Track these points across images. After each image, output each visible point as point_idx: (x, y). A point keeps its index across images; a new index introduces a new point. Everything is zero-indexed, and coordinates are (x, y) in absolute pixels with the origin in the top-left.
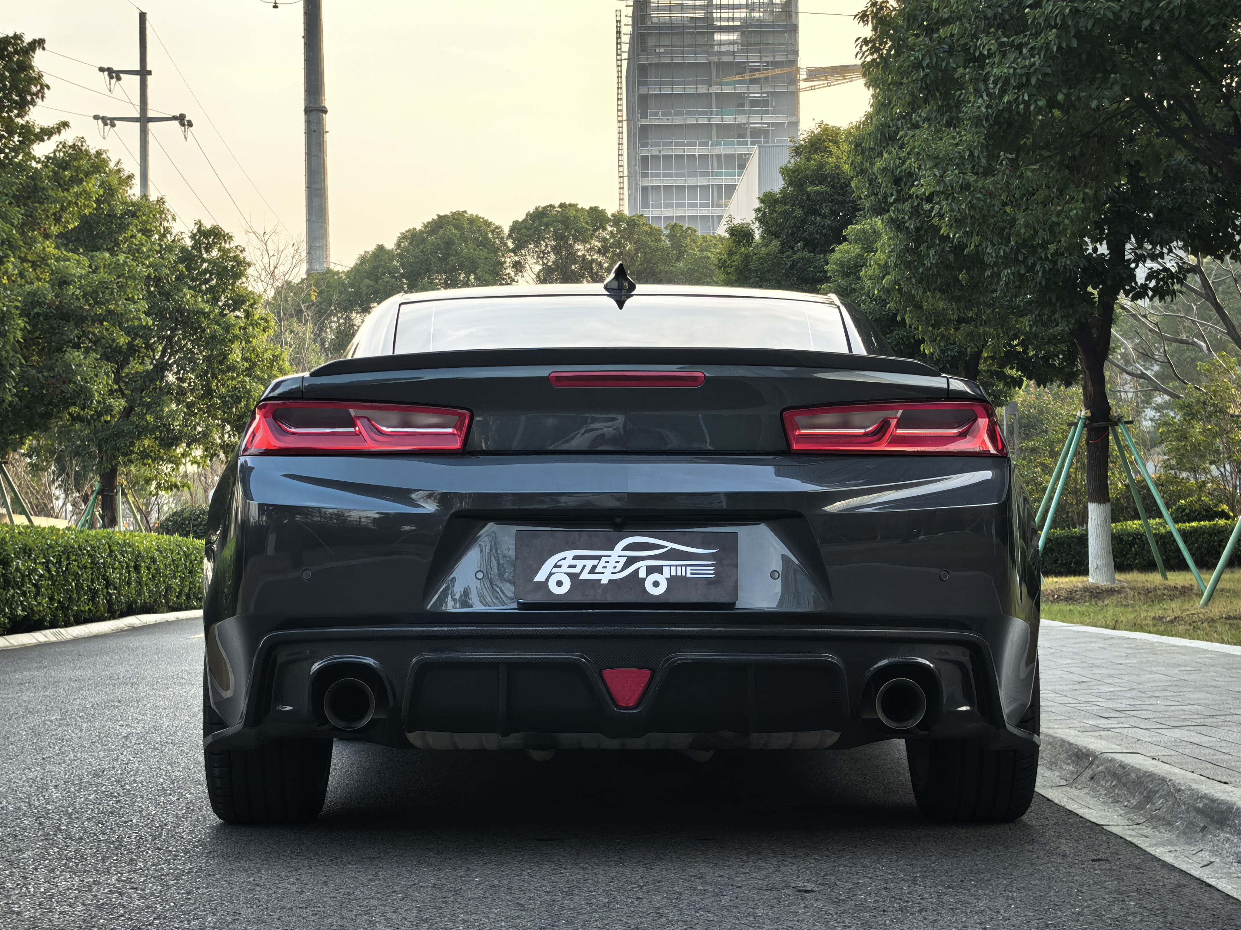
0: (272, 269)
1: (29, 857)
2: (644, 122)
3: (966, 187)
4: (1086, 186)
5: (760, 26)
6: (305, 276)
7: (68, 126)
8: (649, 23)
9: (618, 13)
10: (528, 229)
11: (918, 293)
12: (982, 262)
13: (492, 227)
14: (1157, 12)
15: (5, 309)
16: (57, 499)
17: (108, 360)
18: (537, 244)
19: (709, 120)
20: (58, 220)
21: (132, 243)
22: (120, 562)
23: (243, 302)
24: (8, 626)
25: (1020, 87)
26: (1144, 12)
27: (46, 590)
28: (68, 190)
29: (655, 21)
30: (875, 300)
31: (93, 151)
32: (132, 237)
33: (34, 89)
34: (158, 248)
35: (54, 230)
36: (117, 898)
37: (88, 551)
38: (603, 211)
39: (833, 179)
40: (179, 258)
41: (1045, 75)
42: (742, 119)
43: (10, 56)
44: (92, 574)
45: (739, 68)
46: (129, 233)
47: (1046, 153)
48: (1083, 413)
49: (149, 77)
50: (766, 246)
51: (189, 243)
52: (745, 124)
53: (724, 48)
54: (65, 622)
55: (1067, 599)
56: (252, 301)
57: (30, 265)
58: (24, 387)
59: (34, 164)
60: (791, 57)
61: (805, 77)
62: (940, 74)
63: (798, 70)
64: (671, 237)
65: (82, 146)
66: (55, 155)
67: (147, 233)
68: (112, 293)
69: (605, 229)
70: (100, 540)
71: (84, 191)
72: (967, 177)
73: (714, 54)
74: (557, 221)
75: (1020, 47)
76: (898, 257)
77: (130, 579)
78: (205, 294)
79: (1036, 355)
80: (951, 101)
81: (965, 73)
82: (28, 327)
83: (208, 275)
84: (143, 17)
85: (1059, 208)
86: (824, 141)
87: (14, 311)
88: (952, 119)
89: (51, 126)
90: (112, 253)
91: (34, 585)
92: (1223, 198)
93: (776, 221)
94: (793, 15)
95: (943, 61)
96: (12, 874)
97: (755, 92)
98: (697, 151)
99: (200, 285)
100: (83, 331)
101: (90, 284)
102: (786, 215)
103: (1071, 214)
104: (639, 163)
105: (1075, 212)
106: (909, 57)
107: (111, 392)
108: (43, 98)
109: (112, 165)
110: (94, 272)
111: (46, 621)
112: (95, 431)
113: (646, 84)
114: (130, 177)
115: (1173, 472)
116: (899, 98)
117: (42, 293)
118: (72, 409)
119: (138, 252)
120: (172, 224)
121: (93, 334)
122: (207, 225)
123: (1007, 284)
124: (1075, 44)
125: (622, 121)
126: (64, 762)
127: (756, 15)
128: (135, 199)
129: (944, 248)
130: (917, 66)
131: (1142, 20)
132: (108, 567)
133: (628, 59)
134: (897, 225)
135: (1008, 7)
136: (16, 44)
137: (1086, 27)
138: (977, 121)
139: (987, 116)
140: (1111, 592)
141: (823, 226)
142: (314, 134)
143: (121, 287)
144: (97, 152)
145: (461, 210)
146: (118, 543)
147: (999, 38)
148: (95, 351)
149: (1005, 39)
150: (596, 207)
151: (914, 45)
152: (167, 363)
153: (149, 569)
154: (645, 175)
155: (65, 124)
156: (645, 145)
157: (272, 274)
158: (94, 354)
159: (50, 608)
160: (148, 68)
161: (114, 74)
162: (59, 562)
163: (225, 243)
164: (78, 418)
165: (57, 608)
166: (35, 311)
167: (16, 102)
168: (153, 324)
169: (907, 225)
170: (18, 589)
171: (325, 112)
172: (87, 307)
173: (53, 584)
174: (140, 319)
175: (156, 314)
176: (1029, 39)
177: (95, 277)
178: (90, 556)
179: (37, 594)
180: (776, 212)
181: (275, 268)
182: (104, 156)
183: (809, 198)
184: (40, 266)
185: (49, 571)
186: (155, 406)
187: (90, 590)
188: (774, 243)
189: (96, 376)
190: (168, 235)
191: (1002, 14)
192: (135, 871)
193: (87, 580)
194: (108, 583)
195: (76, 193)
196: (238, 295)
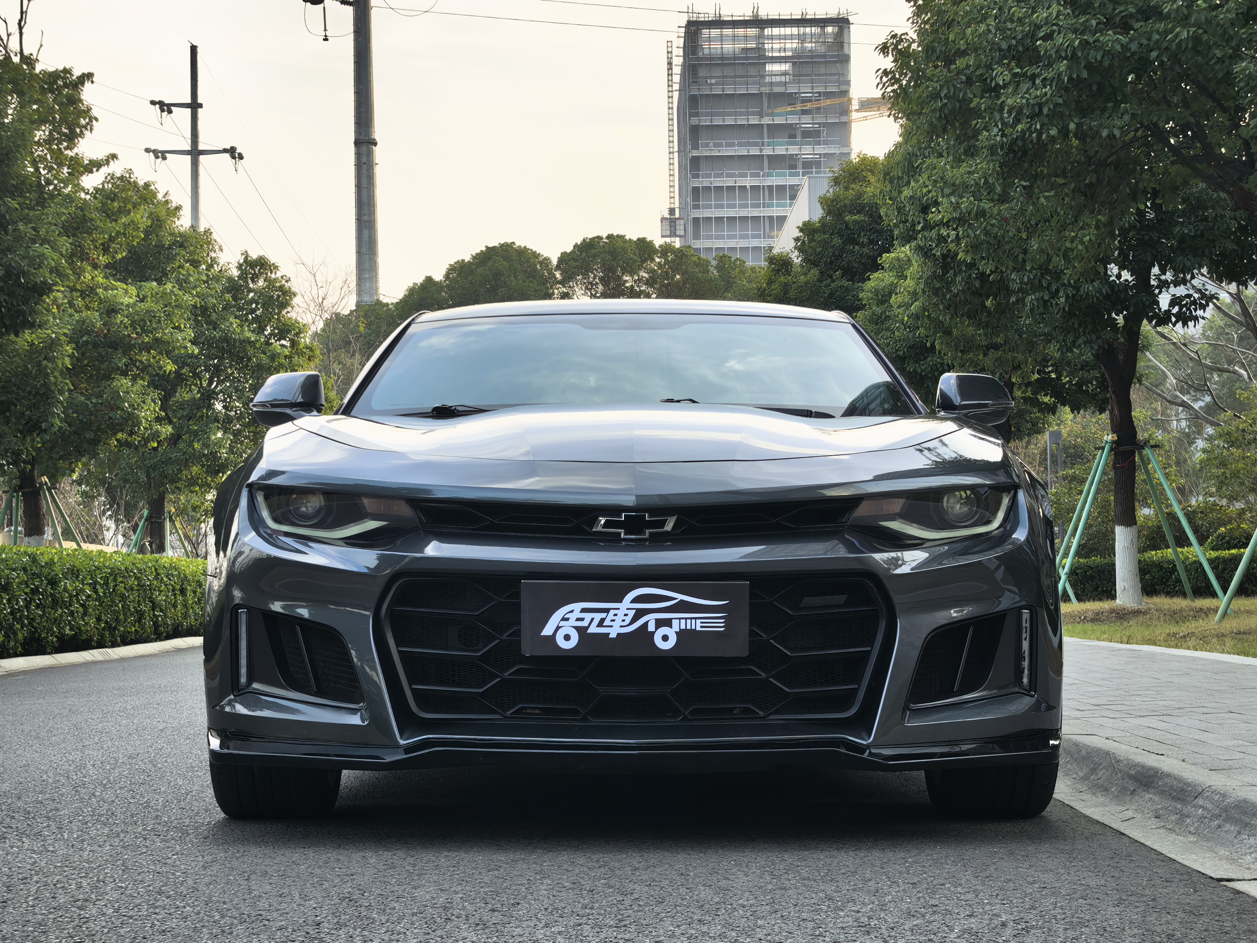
0: (320, 300)
1: (65, 814)
2: (695, 153)
3: (982, 213)
4: (1099, 213)
5: (812, 57)
6: (354, 308)
7: (117, 158)
8: (700, 54)
9: (669, 44)
10: (575, 260)
11: (946, 319)
12: (1007, 288)
13: (541, 259)
14: (1165, 45)
15: (54, 336)
16: (108, 530)
17: (156, 387)
18: (585, 275)
19: (761, 150)
20: (106, 250)
21: (180, 273)
22: (166, 585)
23: (289, 331)
24: (57, 645)
25: (1032, 117)
26: (1152, 44)
27: (94, 610)
28: (116, 221)
29: (706, 51)
30: (909, 327)
31: (141, 183)
32: (179, 267)
33: (83, 122)
34: (205, 278)
35: (103, 260)
36: (141, 842)
37: (134, 574)
38: (651, 242)
39: (871, 208)
40: (226, 288)
41: (1057, 105)
42: (793, 150)
43: (59, 89)
44: (139, 596)
45: (790, 99)
46: (178, 264)
47: (1060, 181)
48: (1109, 437)
49: (200, 110)
50: (805, 274)
51: (235, 273)
52: (796, 155)
53: (774, 79)
54: (112, 642)
55: (1093, 620)
56: (297, 330)
57: (79, 294)
58: (73, 413)
59: (83, 195)
60: (843, 88)
61: (857, 107)
62: (958, 104)
63: (850, 100)
64: (719, 268)
65: (130, 177)
66: (103, 186)
67: (195, 264)
68: (159, 321)
69: (653, 260)
70: (147, 563)
71: (132, 221)
72: (982, 204)
73: (765, 85)
74: (604, 252)
75: (1033, 77)
76: (927, 284)
77: (176, 602)
78: (251, 323)
79: (1070, 382)
80: (969, 131)
81: (981, 103)
82: (76, 354)
83: (254, 306)
84: (194, 50)
85: (1073, 234)
86: (862, 170)
87: (63, 338)
88: (970, 147)
89: (100, 158)
90: (159, 282)
91: (82, 605)
92: (1246, 226)
93: (815, 250)
94: (846, 46)
95: (961, 91)
96: (48, 826)
97: (807, 122)
98: (748, 182)
99: (247, 314)
100: (131, 359)
101: (137, 313)
102: (825, 244)
103: (1085, 239)
104: (690, 195)
105: (1088, 238)
106: (928, 87)
107: (158, 419)
108: (91, 130)
109: (160, 196)
110: (142, 300)
111: (93, 640)
112: (143, 458)
113: (697, 115)
114: (178, 208)
115: (1212, 499)
116: (918, 127)
117: (91, 321)
118: (120, 435)
119: (185, 282)
120: (219, 254)
121: (141, 362)
122: (254, 255)
123: (1032, 310)
124: (1085, 75)
125: (673, 153)
126: (102, 748)
127: (808, 45)
128: (182, 229)
129: (970, 275)
130: (935, 96)
131: (1151, 51)
132: (155, 590)
133: (680, 90)
134: (925, 252)
135: (1022, 39)
136: (65, 78)
137: (1096, 59)
138: (992, 150)
139: (1002, 144)
140: (1137, 613)
141: (861, 255)
142: (365, 166)
143: (168, 316)
144: (145, 183)
145: (509, 241)
146: (164, 567)
147: (1013, 69)
148: (143, 379)
149: (1018, 70)
150: (644, 238)
151: (933, 75)
152: (213, 392)
153: (195, 592)
154: (697, 207)
155: (114, 157)
156: (697, 176)
157: (321, 305)
158: (142, 382)
159: (97, 628)
160: (199, 101)
161: (165, 107)
162: (106, 583)
163: (271, 273)
164: (128, 444)
165: (104, 628)
166: (84, 339)
167: (65, 135)
168: (200, 353)
169: (933, 252)
170: (66, 608)
171: (375, 144)
172: (134, 336)
173: (100, 605)
174: (186, 348)
175: (203, 343)
176: (1041, 70)
177: (142, 305)
178: (137, 578)
179: (85, 614)
180: (815, 241)
181: (324, 299)
182: (153, 187)
183: (847, 227)
184: (88, 296)
185: (96, 592)
186: (202, 434)
187: (137, 611)
188: (812, 271)
189: (144, 402)
190: (215, 266)
191: (1016, 46)
192: (159, 824)
193: (133, 601)
194: (155, 606)
195: (124, 224)
196: (284, 324)
